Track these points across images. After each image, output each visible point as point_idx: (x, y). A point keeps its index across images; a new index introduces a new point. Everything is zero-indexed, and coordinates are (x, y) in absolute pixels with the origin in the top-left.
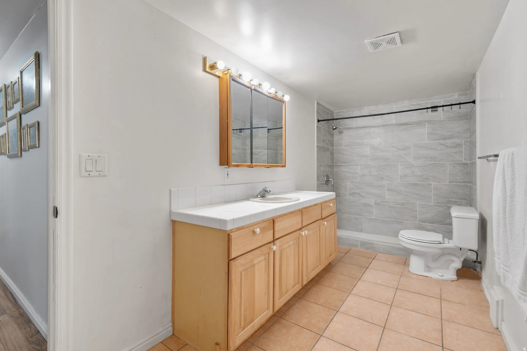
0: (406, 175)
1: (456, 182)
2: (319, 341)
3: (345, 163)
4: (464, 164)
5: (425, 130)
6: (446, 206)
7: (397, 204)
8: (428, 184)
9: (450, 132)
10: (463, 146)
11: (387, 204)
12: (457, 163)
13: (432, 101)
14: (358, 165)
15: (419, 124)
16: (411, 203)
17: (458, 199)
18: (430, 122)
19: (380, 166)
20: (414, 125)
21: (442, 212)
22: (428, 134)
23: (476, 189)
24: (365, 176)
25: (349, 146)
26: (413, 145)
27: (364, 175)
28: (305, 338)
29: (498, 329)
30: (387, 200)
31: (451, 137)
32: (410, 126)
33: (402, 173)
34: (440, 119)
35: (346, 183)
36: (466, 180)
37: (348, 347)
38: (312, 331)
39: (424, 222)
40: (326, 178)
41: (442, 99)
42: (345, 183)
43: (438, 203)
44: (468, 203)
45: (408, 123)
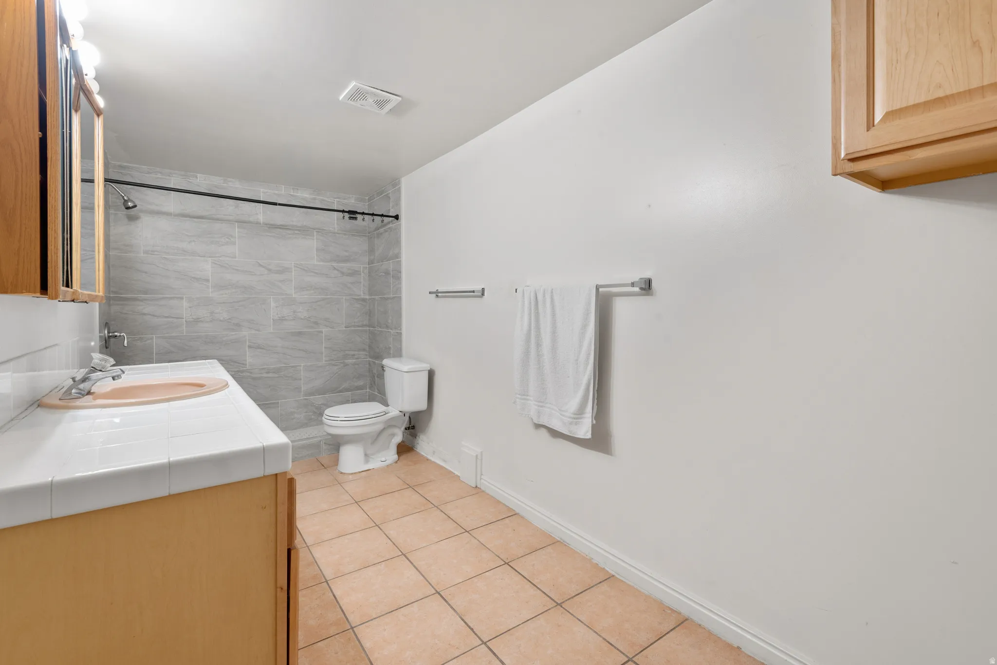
0: (283, 317)
1: (354, 326)
2: (359, 636)
3: (146, 292)
4: (364, 300)
5: (312, 243)
6: (341, 363)
7: (268, 373)
8: (317, 331)
9: (346, 251)
10: (361, 274)
11: (249, 374)
12: (355, 299)
13: (322, 198)
14: (182, 298)
15: (304, 231)
16: (293, 367)
17: (355, 351)
18: (320, 231)
19: (234, 302)
20: (296, 232)
21: (337, 373)
22: (317, 250)
23: (401, 333)
24: (199, 321)
25: (156, 253)
26: (294, 266)
27: (197, 321)
28: (336, 653)
29: (476, 487)
30: (248, 367)
31: (346, 260)
32: (289, 232)
33: (277, 314)
34: (333, 230)
35: (149, 341)
36: (365, 323)
37: (400, 608)
38: (332, 636)
39: (312, 394)
40: (106, 332)
41: (336, 198)
42: (146, 341)
43: (332, 360)
44: (366, 355)
45: (286, 226)
